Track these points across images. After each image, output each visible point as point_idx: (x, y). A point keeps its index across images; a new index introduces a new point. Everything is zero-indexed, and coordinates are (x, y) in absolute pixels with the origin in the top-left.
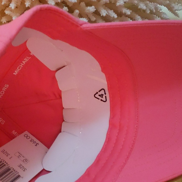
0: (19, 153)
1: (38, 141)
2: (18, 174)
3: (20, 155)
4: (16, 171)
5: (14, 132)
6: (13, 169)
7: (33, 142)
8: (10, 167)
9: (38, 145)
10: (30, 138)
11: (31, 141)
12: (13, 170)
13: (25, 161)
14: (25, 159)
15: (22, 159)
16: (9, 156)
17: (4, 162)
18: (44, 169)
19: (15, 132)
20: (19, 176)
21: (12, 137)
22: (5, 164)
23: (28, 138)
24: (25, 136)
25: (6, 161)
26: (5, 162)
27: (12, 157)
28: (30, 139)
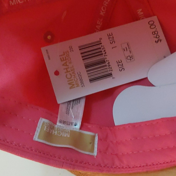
0: (128, 44)
1: (162, 37)
2: (111, 72)
3: (128, 48)
4: (110, 67)
5: (140, 12)
6: (109, 63)
7: (155, 36)
8: (106, 58)
9: (159, 42)
10: (155, 28)
11: (154, 33)
12: (107, 65)
13: (129, 58)
14: (131, 55)
15: (127, 53)
16: (114, 45)
17: (102, 50)
18: (147, 78)
19: (142, 11)
20: (110, 75)
21: (135, 18)
22: (103, 52)
23: (152, 27)
24: (150, 23)
25: (106, 49)
26: (105, 51)
27: (116, 47)
28: (154, 30)
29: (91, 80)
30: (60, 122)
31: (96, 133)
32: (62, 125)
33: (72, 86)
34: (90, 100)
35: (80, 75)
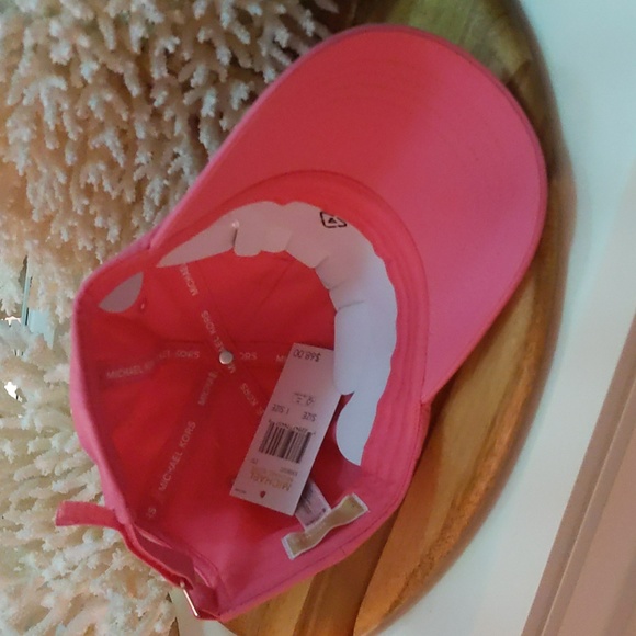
0: (296, 393)
1: (317, 350)
2: (306, 432)
3: (299, 397)
4: (302, 429)
5: (279, 359)
6: (297, 428)
7: (311, 357)
8: (291, 428)
9: (319, 357)
10: (304, 352)
11: (307, 357)
12: (297, 431)
13: (309, 402)
14: (308, 398)
15: (304, 400)
16: (285, 411)
17: (281, 426)
18: (342, 395)
19: (280, 356)
20: (309, 434)
21: (280, 367)
22: (284, 427)
23: (300, 355)
25: (283, 422)
26: (283, 424)
27: (289, 409)
28: (305, 355)
29: (298, 461)
30: (307, 525)
31: (350, 494)
32: (312, 526)
33: (287, 486)
34: (315, 475)
35: (284, 470)
